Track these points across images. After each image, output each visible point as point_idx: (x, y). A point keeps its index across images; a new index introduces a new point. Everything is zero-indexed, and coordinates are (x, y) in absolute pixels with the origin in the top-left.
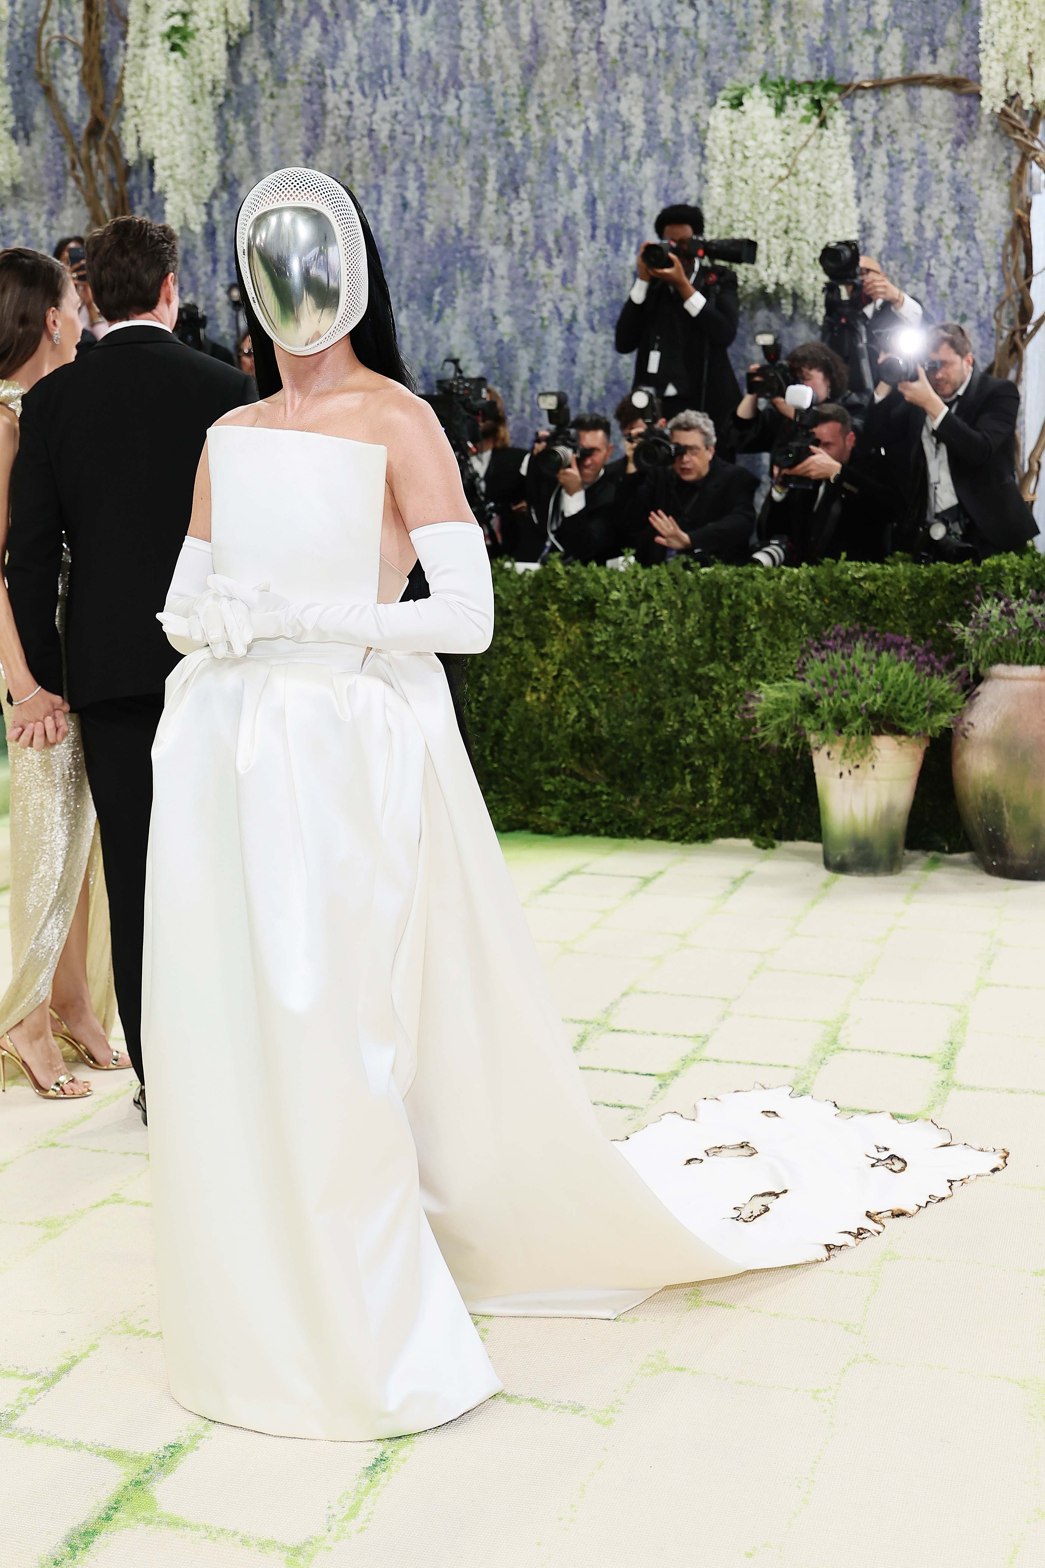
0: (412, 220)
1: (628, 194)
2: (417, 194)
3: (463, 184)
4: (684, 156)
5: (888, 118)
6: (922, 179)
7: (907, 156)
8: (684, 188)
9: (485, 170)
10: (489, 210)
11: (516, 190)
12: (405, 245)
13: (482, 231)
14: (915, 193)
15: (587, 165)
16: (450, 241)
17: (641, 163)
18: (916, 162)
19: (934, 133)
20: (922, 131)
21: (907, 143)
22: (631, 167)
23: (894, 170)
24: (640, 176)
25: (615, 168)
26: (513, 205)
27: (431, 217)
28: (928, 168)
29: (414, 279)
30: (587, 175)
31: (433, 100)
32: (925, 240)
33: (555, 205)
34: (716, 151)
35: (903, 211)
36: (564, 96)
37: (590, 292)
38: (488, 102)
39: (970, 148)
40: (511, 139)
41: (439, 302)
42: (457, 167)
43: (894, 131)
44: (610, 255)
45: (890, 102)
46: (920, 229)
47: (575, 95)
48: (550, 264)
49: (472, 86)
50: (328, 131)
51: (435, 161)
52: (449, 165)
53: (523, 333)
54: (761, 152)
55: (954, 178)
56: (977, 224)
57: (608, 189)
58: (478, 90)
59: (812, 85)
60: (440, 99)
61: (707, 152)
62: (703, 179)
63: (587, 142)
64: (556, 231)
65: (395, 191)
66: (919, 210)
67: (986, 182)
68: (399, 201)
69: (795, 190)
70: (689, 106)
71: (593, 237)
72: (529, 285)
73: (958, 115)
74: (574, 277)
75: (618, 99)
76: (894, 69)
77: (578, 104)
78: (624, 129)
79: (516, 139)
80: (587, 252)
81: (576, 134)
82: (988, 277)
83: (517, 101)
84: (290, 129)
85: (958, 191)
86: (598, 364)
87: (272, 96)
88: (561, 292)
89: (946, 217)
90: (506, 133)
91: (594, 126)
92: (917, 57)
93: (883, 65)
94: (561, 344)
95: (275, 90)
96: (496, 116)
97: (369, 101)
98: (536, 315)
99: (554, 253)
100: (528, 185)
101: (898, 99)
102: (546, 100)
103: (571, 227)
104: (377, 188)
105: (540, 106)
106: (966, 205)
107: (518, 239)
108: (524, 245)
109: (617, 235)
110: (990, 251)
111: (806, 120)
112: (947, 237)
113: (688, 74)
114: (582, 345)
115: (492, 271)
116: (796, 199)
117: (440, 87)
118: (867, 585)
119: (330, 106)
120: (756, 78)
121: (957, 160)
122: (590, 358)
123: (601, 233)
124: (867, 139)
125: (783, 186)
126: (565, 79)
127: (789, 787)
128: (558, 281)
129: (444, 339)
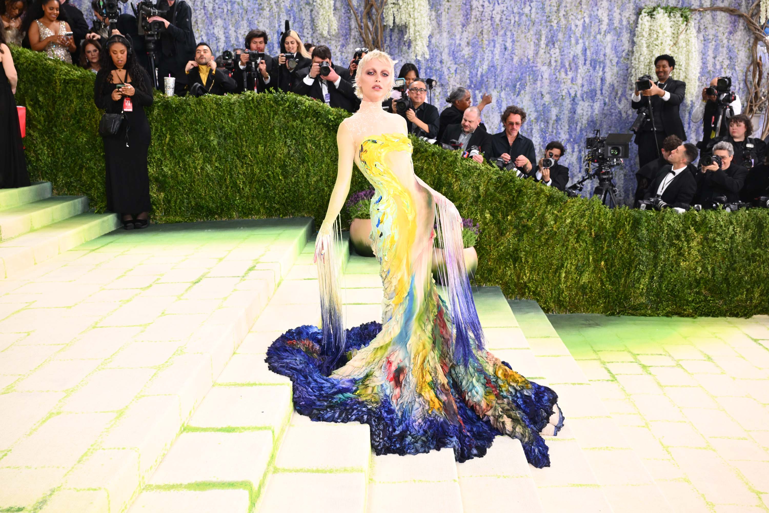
0: (508, 54)
1: (600, 48)
2: (511, 44)
3: (531, 41)
4: (623, 34)
5: (704, 22)
6: (716, 46)
7: (711, 37)
8: (623, 46)
9: (541, 36)
10: (542, 52)
11: (554, 44)
12: (505, 65)
13: (538, 60)
14: (713, 51)
15: (583, 35)
16: (525, 64)
17: (606, 36)
18: (714, 39)
19: (721, 29)
20: (717, 28)
21: (711, 32)
22: (601, 37)
23: (705, 42)
24: (605, 40)
25: (595, 37)
26: (552, 50)
27: (516, 54)
28: (718, 42)
29: (508, 78)
30: (583, 39)
31: (519, 6)
32: (716, 69)
33: (570, 51)
34: (642, 33)
35: (708, 58)
36: (575, 8)
37: (583, 86)
38: (543, 9)
39: (735, 35)
40: (552, 24)
41: (519, 88)
42: (529, 34)
43: (706, 27)
44: (592, 71)
45: (705, 16)
46: (715, 65)
47: (580, 7)
48: (567, 74)
50: (473, 17)
51: (519, 31)
52: (525, 33)
53: (554, 101)
55: (728, 46)
56: (736, 64)
57: (592, 45)
58: (539, 3)
59: (678, 8)
60: (523, 6)
61: (637, 33)
63: (584, 26)
64: (569, 61)
65: (501, 42)
66: (715, 58)
67: (740, 48)
68: (503, 47)
71: (585, 64)
72: (557, 82)
73: (731, 23)
74: (576, 79)
75: (598, 10)
76: (707, 4)
77: (581, 11)
78: (599, 22)
79: (554, 24)
80: (582, 70)
81: (580, 23)
82: (739, 84)
83: (555, 8)
84: (456, 15)
85: (730, 51)
86: (585, 114)
88: (571, 85)
89: (724, 61)
90: (550, 21)
91: (587, 20)
94: (570, 106)
96: (546, 14)
97: (492, 5)
98: (560, 94)
99: (568, 70)
100: (559, 43)
101: (708, 15)
103: (576, 60)
104: (494, 41)
105: (565, 11)
106: (732, 57)
107: (553, 64)
108: (556, 66)
109: (594, 63)
110: (741, 74)
112: (725, 69)
113: (627, 1)
114: (578, 106)
115: (542, 76)
116: (677, 53)
117: (523, 1)
119: (474, 7)
121: (729, 39)
122: (582, 111)
123: (588, 62)
125: (672, 48)
128: (569, 81)
129: (521, 103)
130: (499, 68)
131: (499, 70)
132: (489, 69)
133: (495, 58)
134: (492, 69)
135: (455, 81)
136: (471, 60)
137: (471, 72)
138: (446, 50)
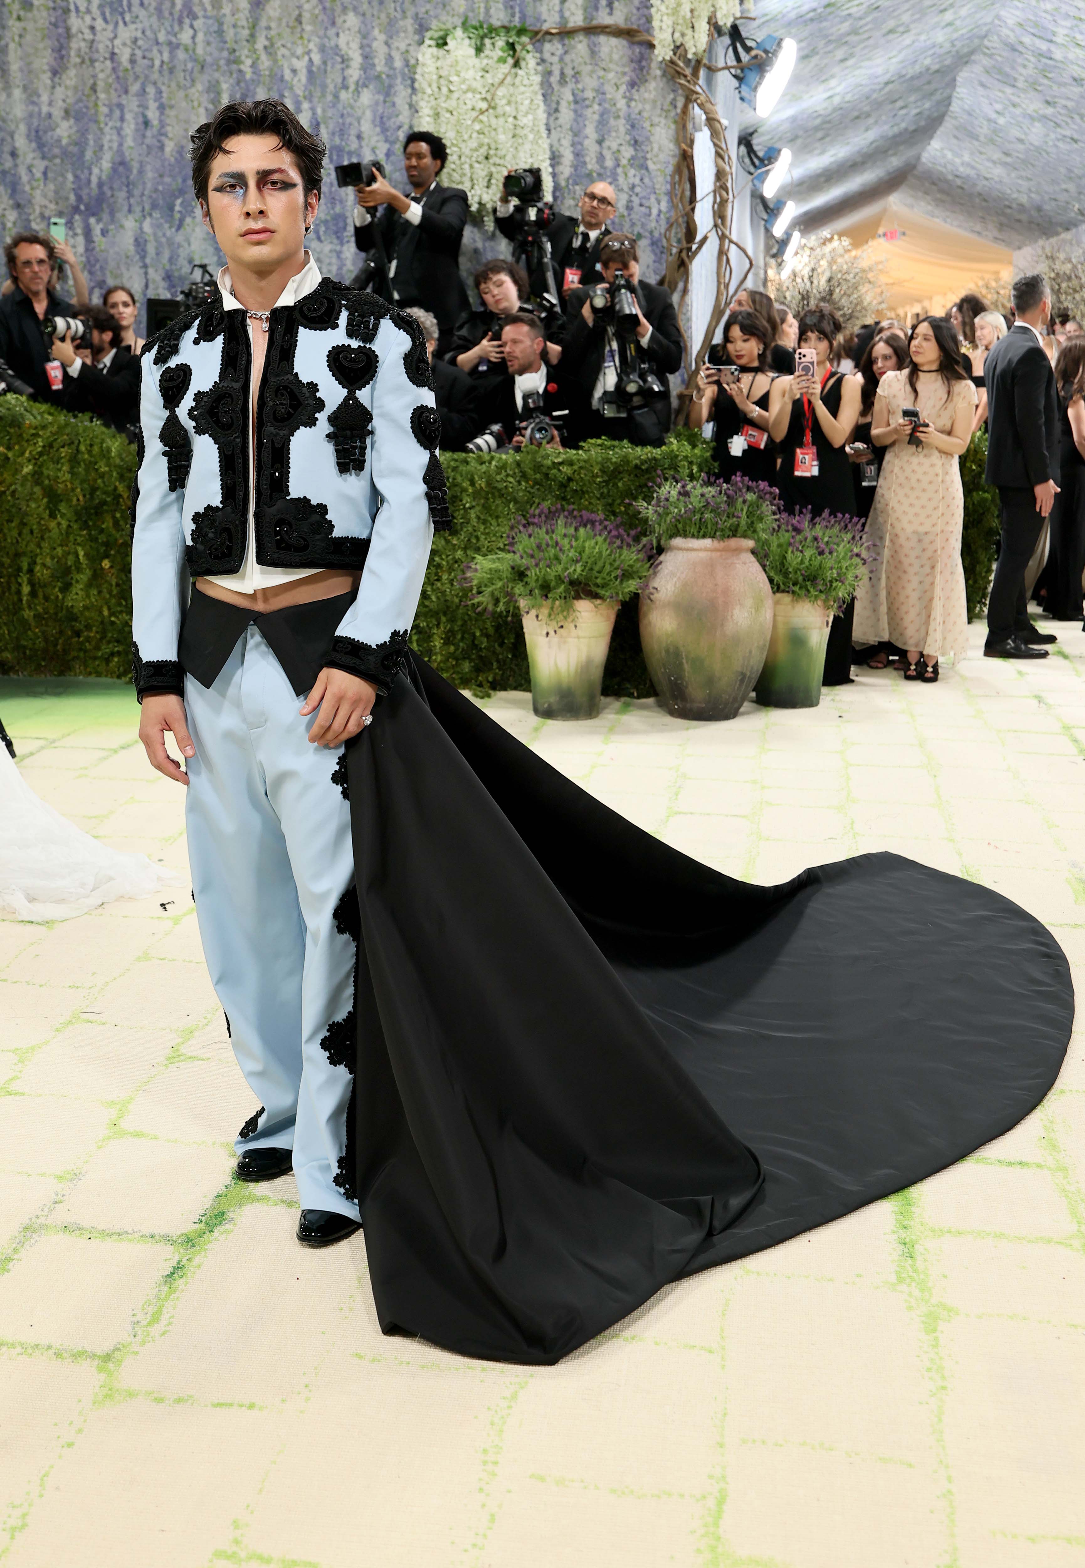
0: (153, 137)
1: (348, 120)
2: (157, 114)
3: (199, 105)
4: (396, 88)
5: (572, 61)
6: (602, 115)
7: (589, 94)
8: (397, 116)
12: (147, 159)
14: (597, 127)
17: (359, 93)
18: (597, 100)
19: (611, 75)
20: (602, 73)
21: (589, 83)
22: (350, 95)
23: (578, 107)
24: (358, 104)
25: (336, 97)
27: (170, 135)
28: (607, 106)
29: (156, 190)
30: (311, 101)
31: (169, 29)
32: (605, 168)
34: (425, 85)
35: (586, 142)
36: (288, 30)
38: (220, 33)
39: (642, 89)
40: (242, 67)
41: (180, 212)
42: (193, 90)
43: (578, 73)
45: (574, 47)
46: (601, 158)
47: (299, 29)
49: (205, 17)
50: (73, 53)
51: (173, 84)
52: (185, 88)
54: (464, 87)
55: (629, 116)
56: (649, 156)
57: (330, 114)
58: (210, 22)
59: (507, 29)
60: (176, 28)
61: (416, 85)
62: (414, 109)
63: (310, 72)
65: (136, 109)
66: (600, 142)
67: (656, 120)
68: (141, 120)
69: (494, 121)
70: (401, 43)
73: (632, 61)
75: (338, 35)
76: (576, 19)
77: (301, 38)
78: (343, 62)
79: (246, 67)
81: (301, 65)
82: (659, 202)
83: (246, 32)
84: (37, 49)
85: (633, 126)
87: (19, 18)
89: (622, 148)
90: (237, 61)
91: (316, 58)
92: (597, 9)
93: (567, 14)
95: (22, 13)
96: (228, 46)
97: (110, 27)
101: (580, 45)
102: (273, 33)
104: (120, 106)
105: (267, 38)
106: (640, 139)
109: (338, 156)
110: (661, 179)
111: (502, 60)
112: (624, 167)
113: (398, 15)
116: (495, 130)
117: (176, 16)
118: (565, 469)
119: (74, 30)
120: (458, 21)
121: (631, 99)
124: (555, 79)
125: (483, 118)
126: (290, 15)
127: (502, 644)
129: (186, 245)
130: (135, 166)
131: (135, 171)
132: (114, 170)
133: (125, 145)
134: (121, 169)
135: (45, 196)
136: (74, 149)
137: (76, 177)
138: (23, 128)
